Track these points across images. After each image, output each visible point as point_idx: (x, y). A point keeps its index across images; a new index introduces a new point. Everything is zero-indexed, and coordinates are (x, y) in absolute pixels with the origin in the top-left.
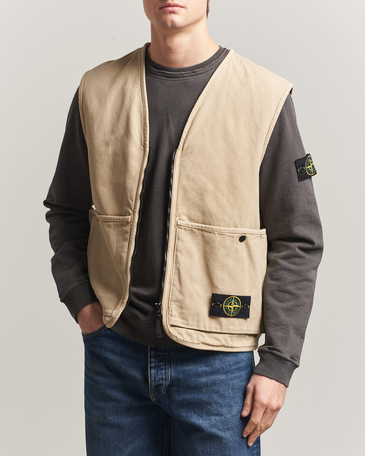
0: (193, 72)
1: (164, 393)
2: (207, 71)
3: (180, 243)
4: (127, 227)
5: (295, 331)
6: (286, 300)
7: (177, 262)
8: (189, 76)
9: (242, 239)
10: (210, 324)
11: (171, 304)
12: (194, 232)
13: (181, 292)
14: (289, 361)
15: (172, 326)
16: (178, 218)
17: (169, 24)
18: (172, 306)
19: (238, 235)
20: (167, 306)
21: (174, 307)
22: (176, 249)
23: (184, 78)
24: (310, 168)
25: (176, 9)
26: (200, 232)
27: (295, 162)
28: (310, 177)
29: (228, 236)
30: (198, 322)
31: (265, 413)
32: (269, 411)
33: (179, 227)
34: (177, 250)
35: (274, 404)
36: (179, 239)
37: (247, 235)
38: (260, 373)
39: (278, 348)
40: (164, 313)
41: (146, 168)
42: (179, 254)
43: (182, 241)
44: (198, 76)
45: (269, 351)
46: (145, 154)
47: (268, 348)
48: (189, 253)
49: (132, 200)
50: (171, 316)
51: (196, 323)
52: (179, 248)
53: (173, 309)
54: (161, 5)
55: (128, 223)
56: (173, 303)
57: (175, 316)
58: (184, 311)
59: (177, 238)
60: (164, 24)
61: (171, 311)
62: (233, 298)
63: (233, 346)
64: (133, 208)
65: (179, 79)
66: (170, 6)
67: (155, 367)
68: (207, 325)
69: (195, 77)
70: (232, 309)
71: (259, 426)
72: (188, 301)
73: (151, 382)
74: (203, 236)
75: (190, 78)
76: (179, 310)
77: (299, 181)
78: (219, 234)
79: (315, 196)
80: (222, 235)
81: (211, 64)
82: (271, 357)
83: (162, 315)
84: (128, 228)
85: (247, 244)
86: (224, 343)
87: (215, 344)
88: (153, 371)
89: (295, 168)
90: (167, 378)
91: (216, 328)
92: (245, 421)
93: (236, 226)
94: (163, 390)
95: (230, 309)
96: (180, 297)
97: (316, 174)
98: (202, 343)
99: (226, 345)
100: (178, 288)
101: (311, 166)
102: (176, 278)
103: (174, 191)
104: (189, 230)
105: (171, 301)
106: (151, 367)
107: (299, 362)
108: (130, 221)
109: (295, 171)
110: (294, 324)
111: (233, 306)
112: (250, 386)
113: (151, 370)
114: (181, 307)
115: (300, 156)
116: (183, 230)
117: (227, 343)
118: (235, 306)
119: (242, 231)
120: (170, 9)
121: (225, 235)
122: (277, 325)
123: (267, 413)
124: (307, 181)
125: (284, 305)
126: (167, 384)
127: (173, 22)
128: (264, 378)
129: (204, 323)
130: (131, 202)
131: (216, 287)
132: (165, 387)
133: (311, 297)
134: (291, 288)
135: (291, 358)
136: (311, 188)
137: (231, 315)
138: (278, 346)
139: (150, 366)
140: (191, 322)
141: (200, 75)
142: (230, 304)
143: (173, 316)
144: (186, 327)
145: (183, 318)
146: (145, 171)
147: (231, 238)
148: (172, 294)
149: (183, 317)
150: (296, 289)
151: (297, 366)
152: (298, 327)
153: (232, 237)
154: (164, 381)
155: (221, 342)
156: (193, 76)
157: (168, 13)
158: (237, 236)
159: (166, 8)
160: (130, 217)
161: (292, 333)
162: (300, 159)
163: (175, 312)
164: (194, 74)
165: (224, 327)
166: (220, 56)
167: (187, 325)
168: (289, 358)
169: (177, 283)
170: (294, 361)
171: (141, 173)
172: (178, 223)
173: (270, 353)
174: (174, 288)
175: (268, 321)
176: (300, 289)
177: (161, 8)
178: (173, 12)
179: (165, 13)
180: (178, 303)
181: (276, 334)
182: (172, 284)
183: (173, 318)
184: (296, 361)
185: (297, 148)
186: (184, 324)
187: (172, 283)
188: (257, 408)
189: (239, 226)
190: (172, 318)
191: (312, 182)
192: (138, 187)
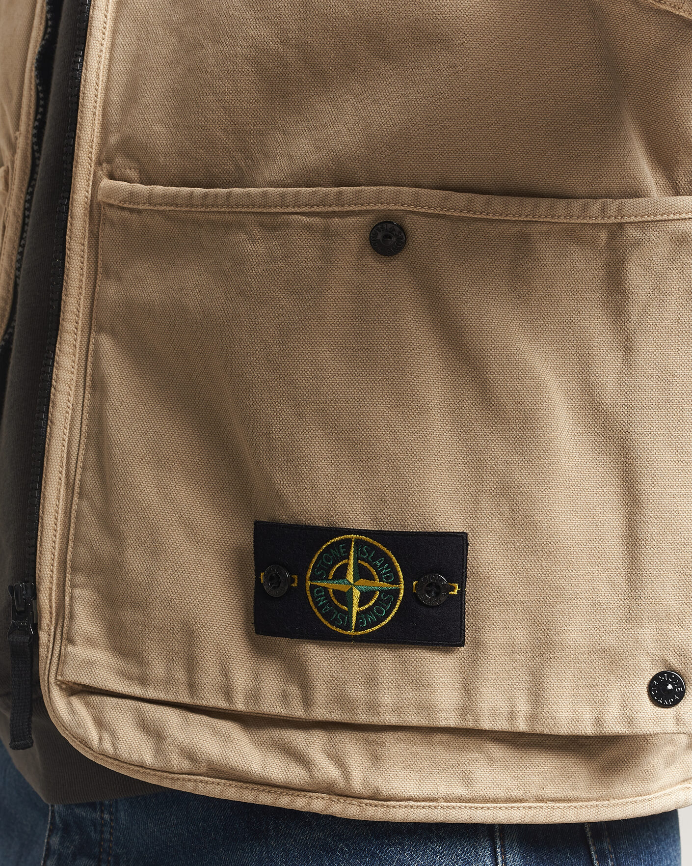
7: (95, 380)
10: (257, 678)
11: (73, 586)
13: (109, 526)
15: (75, 689)
18: (77, 591)
21: (81, 595)
29: (307, 227)
30: (191, 665)
50: (72, 639)
51: (180, 675)
53: (80, 611)
56: (79, 578)
58: (124, 615)
59: (99, 266)
61: (72, 617)
62: (350, 540)
68: (241, 680)
72: (137, 564)
78: (262, 225)
86: (328, 770)
91: (285, 697)
98: (218, 769)
100: (97, 506)
102: (93, 456)
105: (76, 566)
114: (111, 598)
121: (288, 225)
129: (225, 673)
137: (352, 633)
140: (158, 670)
143: (78, 639)
144: (137, 691)
145: (123, 652)
148: (77, 537)
149: (122, 643)
155: (309, 770)
163: (88, 625)
165: (320, 688)
167: (143, 681)
169: (94, 482)
174: (86, 506)
180: (98, 579)
182: (77, 490)
183: (76, 653)
186: (129, 677)
187: (77, 486)
190: (70, 648)
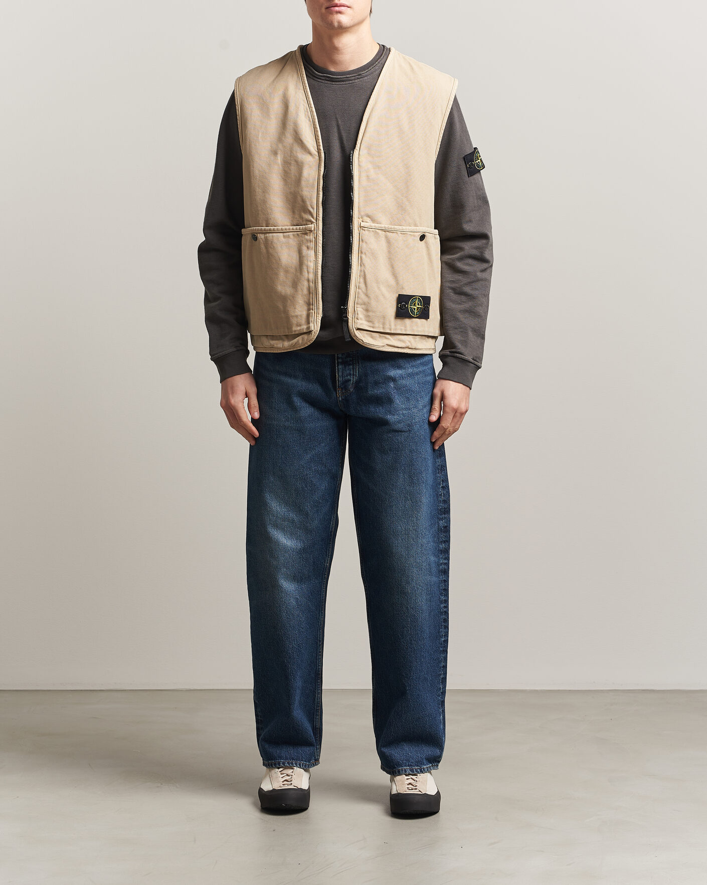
0: (359, 75)
1: (352, 390)
2: (372, 73)
3: (364, 245)
4: (310, 235)
5: (475, 333)
6: (463, 302)
7: (362, 264)
8: (354, 80)
9: (422, 238)
10: (395, 325)
12: (378, 233)
13: (367, 295)
14: (472, 363)
15: (358, 329)
16: (361, 219)
17: (336, 24)
18: (358, 309)
19: (419, 233)
20: (352, 309)
21: (360, 310)
22: (360, 251)
23: (351, 82)
24: (479, 162)
25: (342, 9)
26: (384, 232)
27: (464, 158)
28: (479, 171)
29: (410, 234)
30: (384, 324)
31: (454, 416)
32: (458, 414)
33: (362, 229)
34: (362, 253)
35: (463, 408)
36: (362, 241)
37: (426, 234)
38: (444, 378)
39: (459, 351)
40: (350, 316)
41: (324, 174)
42: (363, 256)
43: (366, 243)
44: (364, 79)
45: (451, 354)
46: (321, 160)
47: (450, 352)
48: (374, 255)
49: (313, 208)
50: (357, 319)
51: (381, 326)
52: (364, 251)
53: (359, 313)
54: (326, 4)
55: (311, 231)
56: (359, 306)
57: (361, 319)
58: (370, 314)
59: (361, 240)
60: (330, 25)
61: (357, 314)
62: (416, 298)
63: (417, 348)
64: (315, 216)
65: (345, 83)
66: (336, 6)
67: (342, 363)
68: (393, 327)
69: (361, 79)
70: (416, 310)
71: (447, 430)
72: (373, 303)
73: (338, 377)
74: (386, 237)
75: (356, 81)
76: (365, 313)
77: (469, 177)
78: (401, 233)
79: (485, 190)
80: (404, 234)
81: (374, 65)
82: (453, 360)
83: (348, 318)
84: (311, 237)
85: (426, 243)
86: (408, 344)
87: (400, 346)
88: (340, 367)
89: (464, 164)
90: (355, 374)
91: (402, 330)
92: (434, 426)
93: (416, 225)
94: (351, 386)
95: (414, 309)
96: (366, 299)
97: (484, 167)
98: (387, 345)
99: (410, 347)
100: (363, 290)
101: (479, 160)
102: (362, 280)
103: (356, 193)
104: (373, 231)
105: (357, 304)
106: (338, 363)
107: (481, 363)
108: (313, 229)
109: (465, 167)
110: (472, 326)
111: (416, 307)
112: (437, 391)
113: (338, 366)
114: (367, 310)
115: (469, 151)
116: (367, 232)
117: (411, 345)
118: (418, 306)
119: (422, 229)
120: (337, 9)
121: (407, 234)
122: (456, 328)
123: (456, 417)
124: (475, 176)
125: (462, 307)
126: (355, 379)
127: (339, 22)
128: (451, 382)
129: (390, 326)
130: (311, 210)
131: (403, 288)
132: (353, 383)
133: (487, 296)
134: (467, 289)
135: (473, 359)
136: (481, 183)
137: (415, 316)
138: (459, 349)
139: (338, 361)
140: (377, 325)
141: (366, 78)
142: (415, 305)
143: (359, 319)
144: (371, 330)
145: (369, 321)
146: (323, 178)
147: (412, 237)
148: (358, 297)
149: (369, 319)
150: (472, 289)
151: (479, 368)
152: (477, 328)
153: (414, 236)
154: (352, 377)
156: (358, 78)
157: (335, 13)
158: (419, 235)
159: (332, 8)
160: (313, 225)
161: (471, 334)
162: (468, 154)
163: (361, 316)
164: (360, 77)
165: (408, 327)
166: (381, 56)
167: (373, 327)
168: (471, 360)
169: (362, 285)
170: (476, 363)
171: (318, 179)
172: (361, 225)
173: (452, 356)
174: (360, 290)
175: (446, 324)
176: (476, 289)
177: (327, 8)
178: (340, 12)
179: (331, 13)
180: (363, 306)
181: (456, 338)
182: (357, 287)
183: (359, 321)
184: (478, 362)
185: (466, 143)
186: (370, 327)
188: (448, 413)
189: (419, 224)
191: (481, 176)
192: (318, 194)
